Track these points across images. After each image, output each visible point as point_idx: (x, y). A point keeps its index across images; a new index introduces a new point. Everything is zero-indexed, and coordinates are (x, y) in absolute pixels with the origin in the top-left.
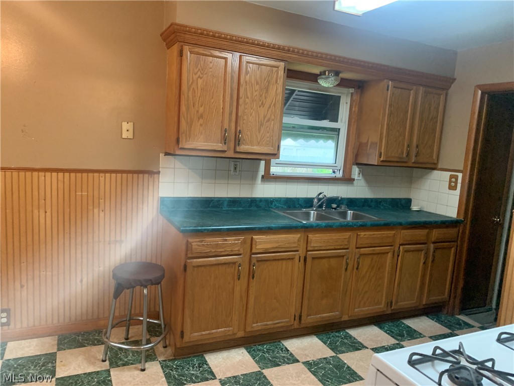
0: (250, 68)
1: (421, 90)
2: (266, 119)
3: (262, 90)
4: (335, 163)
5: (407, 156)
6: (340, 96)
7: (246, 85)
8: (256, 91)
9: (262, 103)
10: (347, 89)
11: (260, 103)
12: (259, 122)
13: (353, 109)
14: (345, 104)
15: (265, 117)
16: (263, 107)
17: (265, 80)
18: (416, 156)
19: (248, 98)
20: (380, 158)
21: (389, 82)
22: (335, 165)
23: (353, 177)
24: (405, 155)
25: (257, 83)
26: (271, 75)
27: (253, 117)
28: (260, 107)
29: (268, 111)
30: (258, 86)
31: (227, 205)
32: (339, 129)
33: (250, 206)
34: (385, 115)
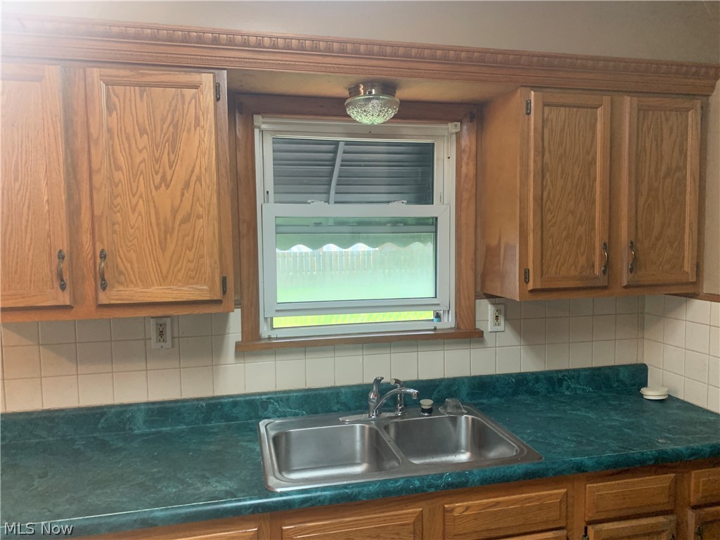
0: (117, 96)
1: (628, 104)
2: (179, 218)
3: (157, 146)
4: (436, 297)
5: (604, 272)
6: (433, 144)
7: (112, 138)
8: (140, 151)
9: (163, 178)
10: (444, 126)
11: (158, 178)
12: (158, 224)
13: (464, 170)
14: (446, 159)
15: (174, 212)
16: (167, 186)
17: (163, 121)
18: (631, 270)
19: (118, 168)
20: (527, 282)
21: (529, 95)
22: (435, 301)
23: (479, 325)
24: (598, 271)
25: (143, 132)
26: (180, 106)
27: (140, 214)
28: (157, 188)
29: (183, 195)
30: (145, 136)
31: (145, 422)
32: (437, 218)
33: (207, 419)
34: (527, 176)
